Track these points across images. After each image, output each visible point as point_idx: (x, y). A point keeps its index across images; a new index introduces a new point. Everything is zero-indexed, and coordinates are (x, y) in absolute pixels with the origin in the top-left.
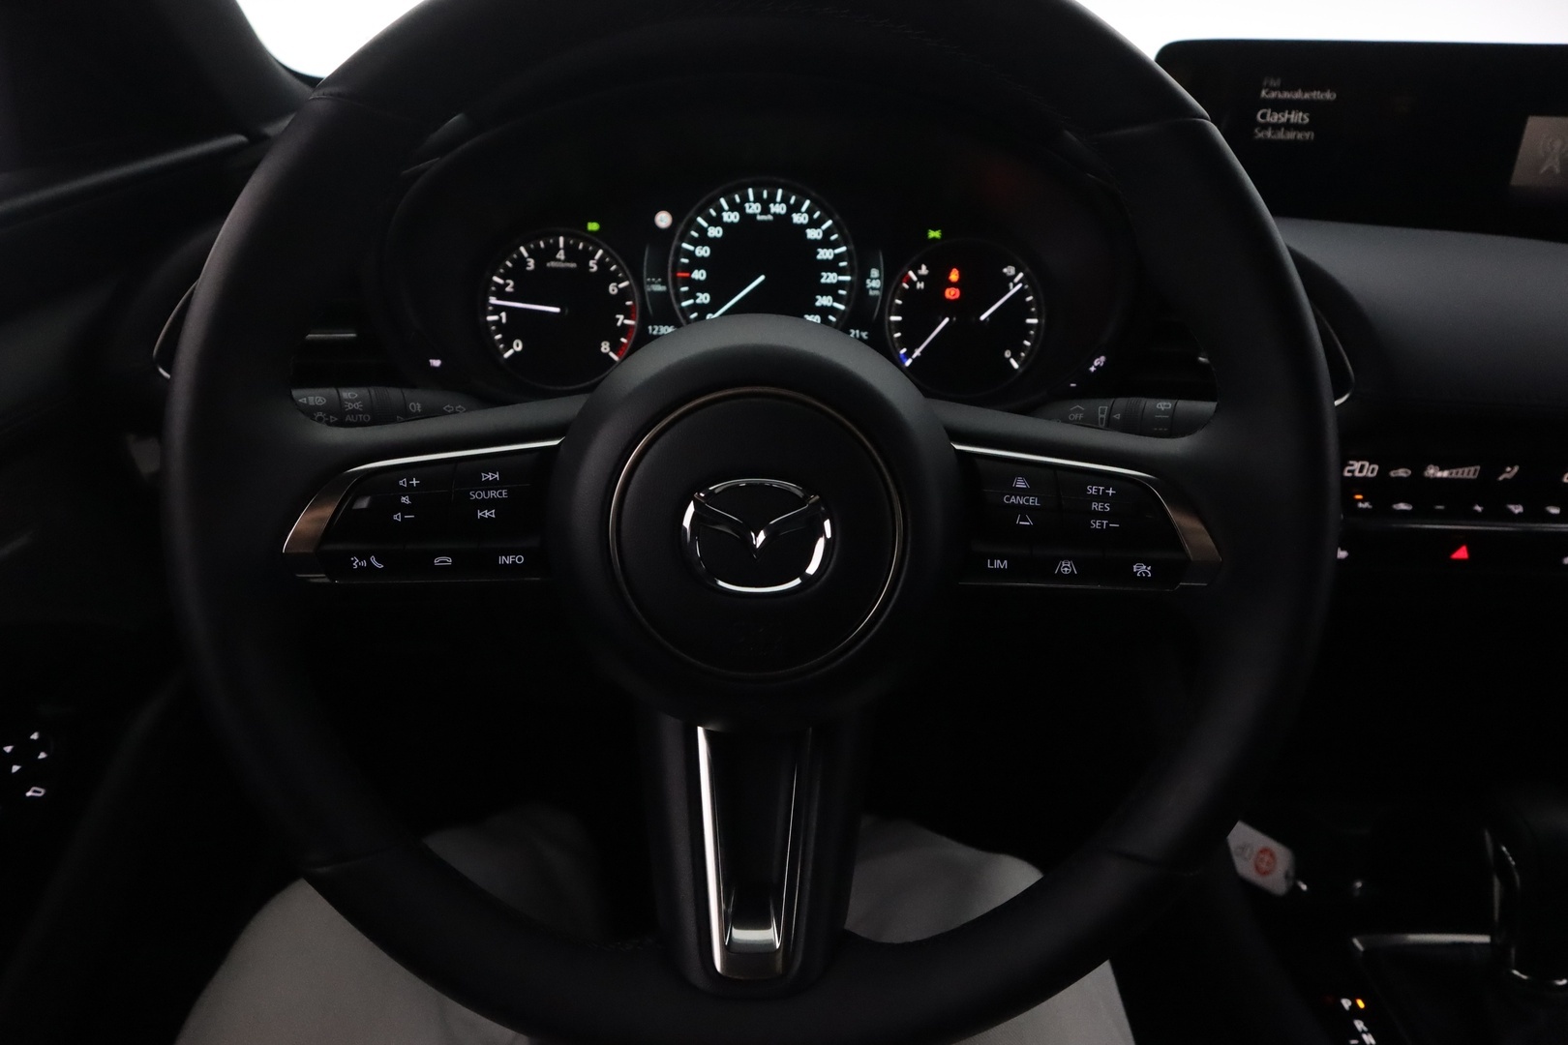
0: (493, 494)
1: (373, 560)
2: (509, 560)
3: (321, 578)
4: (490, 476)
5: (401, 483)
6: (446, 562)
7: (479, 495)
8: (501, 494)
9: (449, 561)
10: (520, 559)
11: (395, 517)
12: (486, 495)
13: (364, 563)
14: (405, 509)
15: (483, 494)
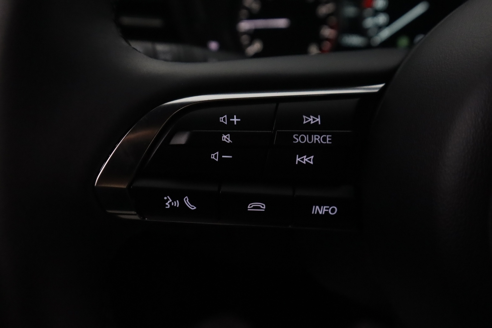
0: (316, 139)
1: (186, 201)
2: (322, 210)
3: (132, 216)
4: (311, 119)
5: (221, 119)
6: (259, 208)
7: (303, 139)
8: (325, 139)
9: (263, 207)
10: (333, 210)
11: (213, 156)
12: (310, 140)
13: (177, 204)
14: (224, 148)
15: (306, 138)
